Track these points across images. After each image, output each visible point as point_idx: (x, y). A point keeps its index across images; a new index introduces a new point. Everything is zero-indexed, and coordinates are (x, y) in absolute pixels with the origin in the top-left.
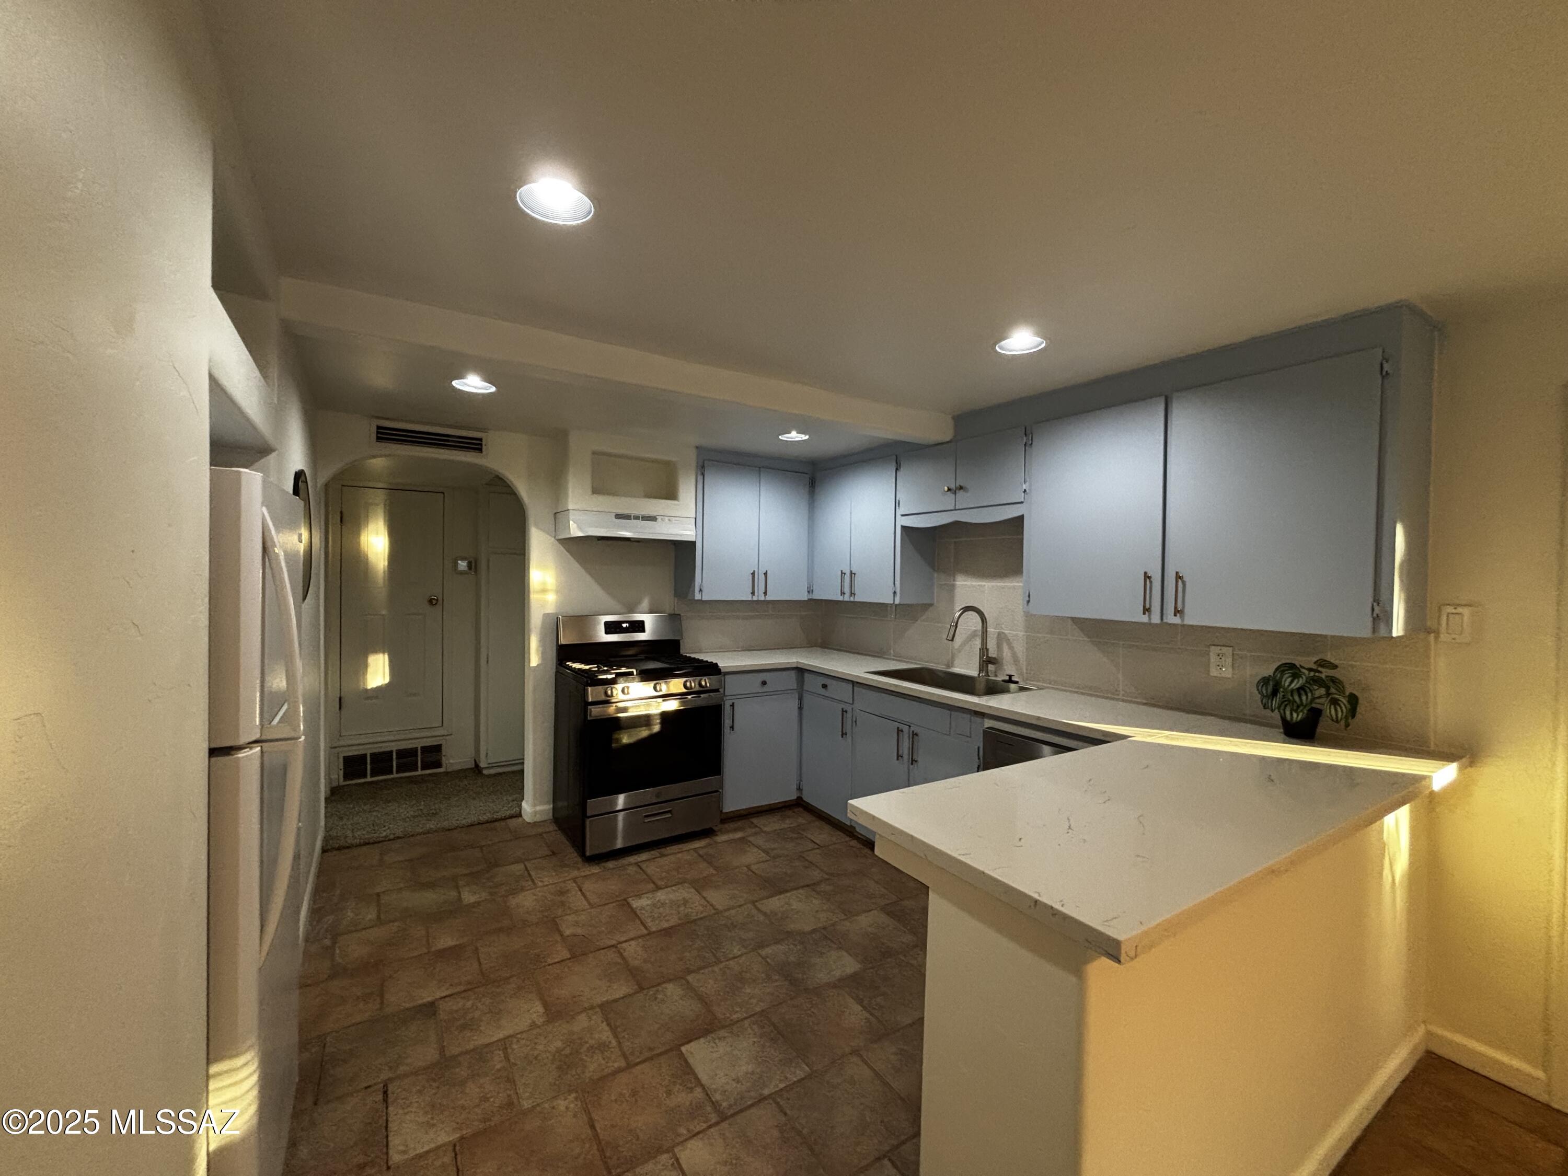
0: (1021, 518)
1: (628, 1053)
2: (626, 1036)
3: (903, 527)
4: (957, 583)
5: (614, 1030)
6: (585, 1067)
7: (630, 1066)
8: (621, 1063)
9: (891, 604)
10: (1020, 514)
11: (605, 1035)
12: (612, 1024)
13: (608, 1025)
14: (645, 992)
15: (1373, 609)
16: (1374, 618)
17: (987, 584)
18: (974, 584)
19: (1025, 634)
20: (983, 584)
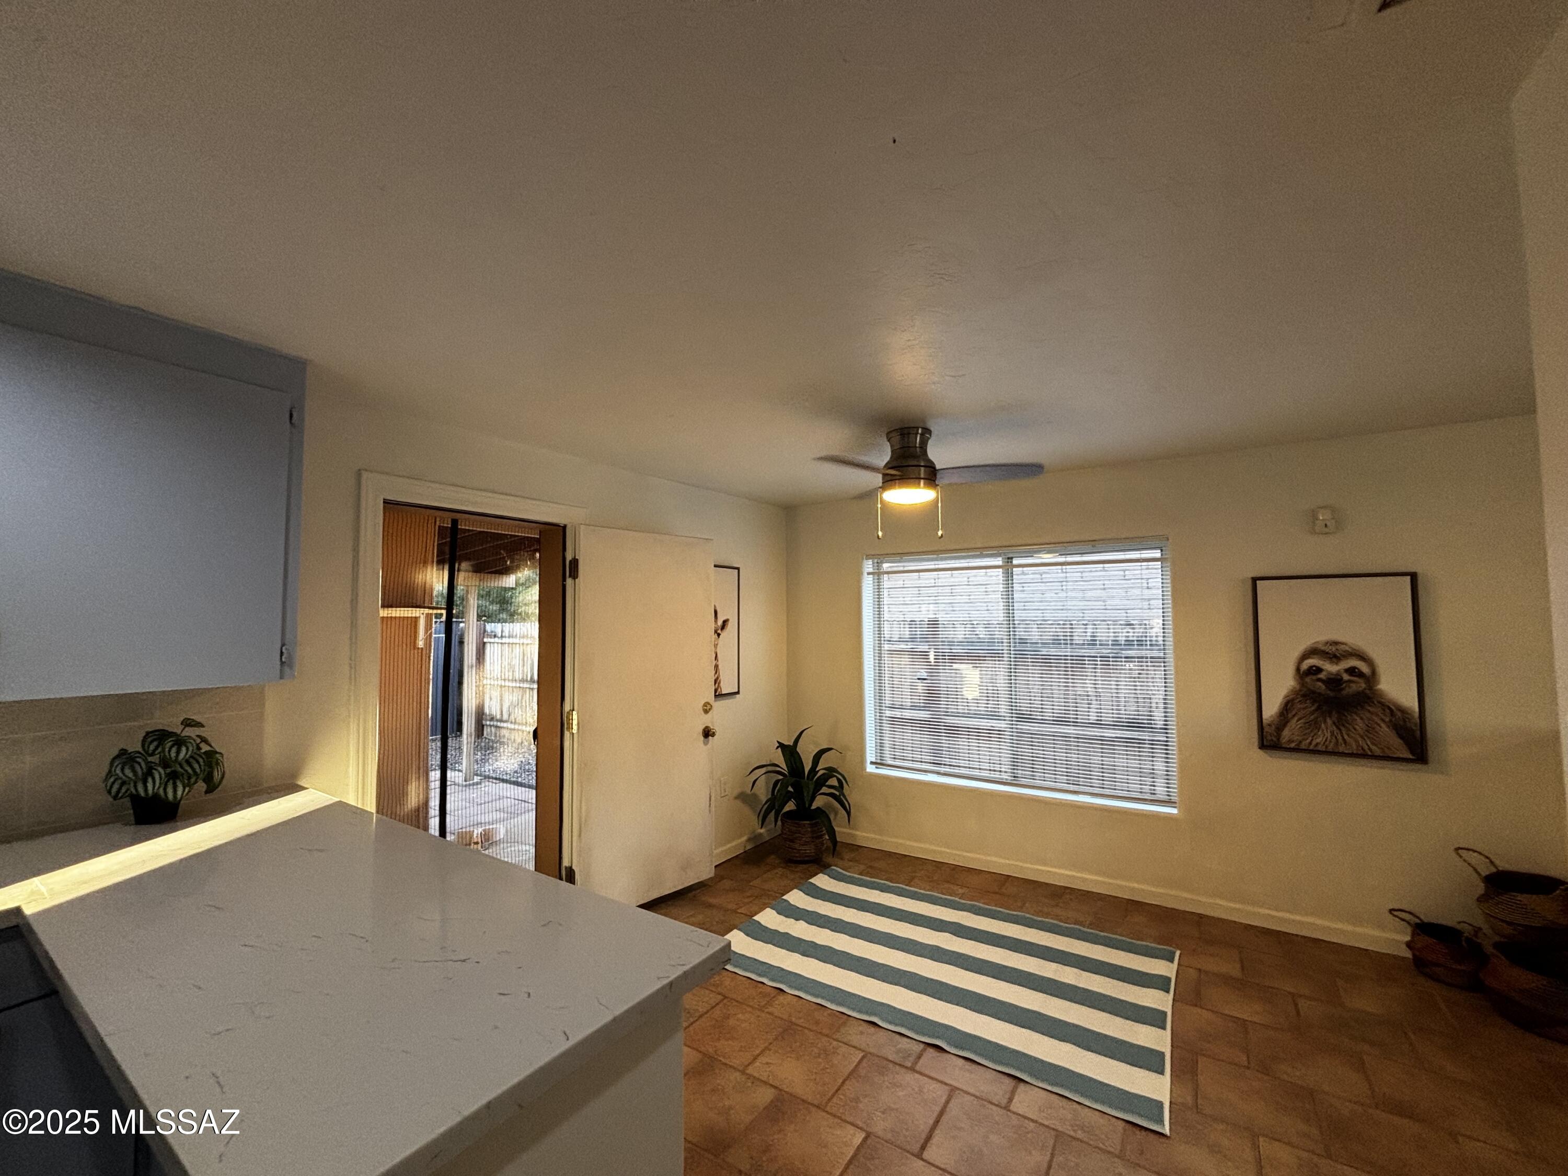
15: (282, 653)
16: (282, 663)
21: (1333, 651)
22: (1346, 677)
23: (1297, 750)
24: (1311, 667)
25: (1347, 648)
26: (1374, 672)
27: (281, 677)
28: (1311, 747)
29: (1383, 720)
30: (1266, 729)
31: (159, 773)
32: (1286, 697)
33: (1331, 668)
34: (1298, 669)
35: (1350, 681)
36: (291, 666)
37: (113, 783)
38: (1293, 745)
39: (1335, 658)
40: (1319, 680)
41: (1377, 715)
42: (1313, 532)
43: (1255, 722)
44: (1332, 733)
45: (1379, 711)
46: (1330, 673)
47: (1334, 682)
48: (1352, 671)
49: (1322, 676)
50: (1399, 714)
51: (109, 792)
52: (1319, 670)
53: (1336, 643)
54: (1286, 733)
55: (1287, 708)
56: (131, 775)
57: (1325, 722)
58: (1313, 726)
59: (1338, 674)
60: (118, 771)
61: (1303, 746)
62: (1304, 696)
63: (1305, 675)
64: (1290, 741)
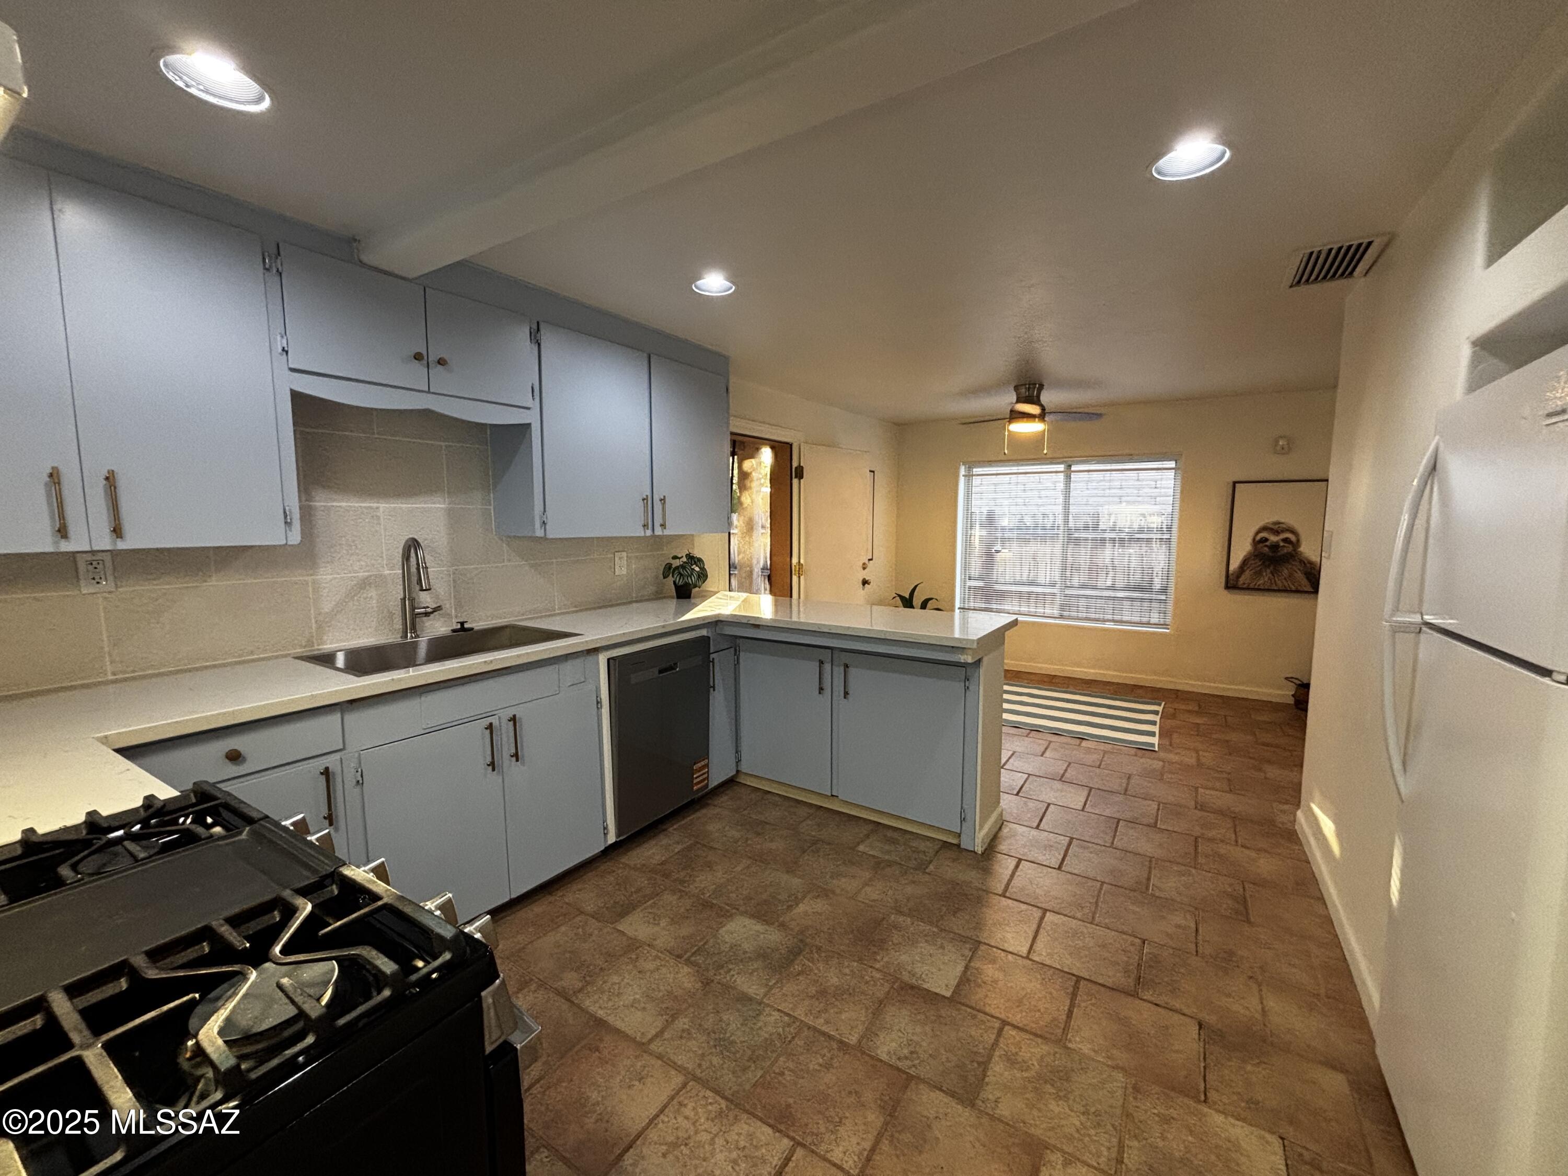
0: (524, 428)
1: (996, 1031)
2: (981, 1047)
3: (297, 395)
5: (985, 1065)
6: (1042, 1057)
7: (1005, 1023)
8: (1009, 1032)
10: (526, 422)
11: (998, 1068)
12: (981, 1069)
13: (985, 1076)
14: (912, 1071)
17: (383, 505)
18: (356, 505)
19: (451, 569)
20: (375, 505)
21: (1275, 528)
22: (1282, 544)
23: (1248, 589)
24: (1262, 539)
25: (1284, 526)
26: (1298, 541)
28: (1256, 587)
29: (1299, 570)
30: (1231, 577)
32: (1245, 556)
33: (1273, 538)
34: (1254, 539)
35: (1284, 546)
37: (671, 579)
38: (1245, 586)
39: (1277, 532)
40: (1266, 546)
41: (1296, 566)
42: (1276, 453)
43: (1224, 573)
44: (1269, 579)
45: (1297, 564)
46: (1273, 542)
47: (1275, 547)
48: (1286, 540)
49: (1268, 543)
50: (1308, 565)
51: (671, 582)
52: (1266, 540)
53: (1280, 523)
54: (1241, 580)
55: (1245, 563)
57: (1266, 571)
58: (1259, 574)
59: (1277, 542)
61: (1252, 586)
62: (1256, 556)
63: (1257, 543)
64: (1244, 584)
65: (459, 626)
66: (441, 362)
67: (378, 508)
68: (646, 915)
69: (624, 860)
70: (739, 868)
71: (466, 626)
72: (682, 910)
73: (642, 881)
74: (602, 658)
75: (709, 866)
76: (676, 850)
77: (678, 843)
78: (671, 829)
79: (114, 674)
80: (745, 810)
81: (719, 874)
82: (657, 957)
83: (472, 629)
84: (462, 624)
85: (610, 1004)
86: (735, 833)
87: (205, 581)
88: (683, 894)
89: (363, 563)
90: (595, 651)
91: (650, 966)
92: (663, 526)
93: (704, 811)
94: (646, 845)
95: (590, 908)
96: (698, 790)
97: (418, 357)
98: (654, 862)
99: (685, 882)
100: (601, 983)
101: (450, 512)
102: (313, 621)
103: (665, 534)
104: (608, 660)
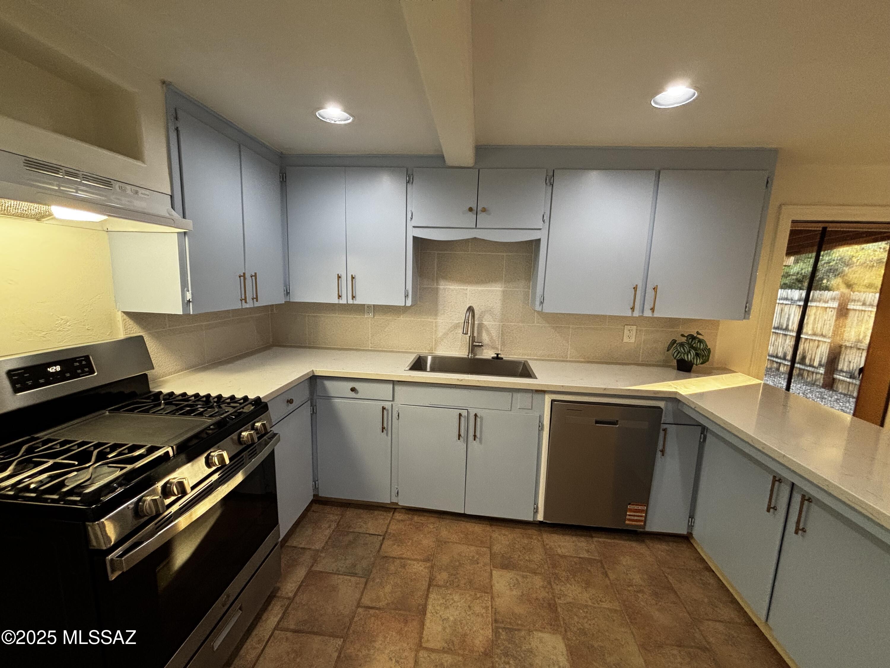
0: (538, 241)
3: (415, 238)
4: (441, 287)
9: (403, 306)
10: (539, 238)
15: (746, 307)
16: (745, 311)
17: (469, 288)
18: (457, 288)
19: (501, 324)
20: (465, 288)
27: (744, 318)
31: (693, 352)
36: (749, 314)
37: (675, 352)
51: (673, 355)
56: (683, 351)
60: (679, 348)
65: (496, 355)
66: (484, 210)
67: (467, 289)
68: (515, 579)
69: (545, 536)
70: (604, 605)
71: (499, 356)
72: (534, 596)
73: (538, 556)
74: (548, 399)
75: (588, 584)
76: (581, 556)
77: (588, 551)
78: (595, 539)
79: (371, 348)
80: (669, 568)
81: (586, 595)
82: (487, 608)
83: (502, 359)
84: (498, 355)
85: (438, 608)
86: (637, 578)
87: (398, 317)
88: (549, 586)
89: (457, 316)
90: (544, 392)
91: (478, 609)
92: (653, 309)
93: (634, 544)
94: (567, 538)
95: (497, 548)
96: (628, 525)
97: (471, 209)
98: (559, 551)
99: (559, 579)
100: (449, 592)
101: (504, 292)
102: (434, 340)
103: (655, 316)
104: (552, 400)
